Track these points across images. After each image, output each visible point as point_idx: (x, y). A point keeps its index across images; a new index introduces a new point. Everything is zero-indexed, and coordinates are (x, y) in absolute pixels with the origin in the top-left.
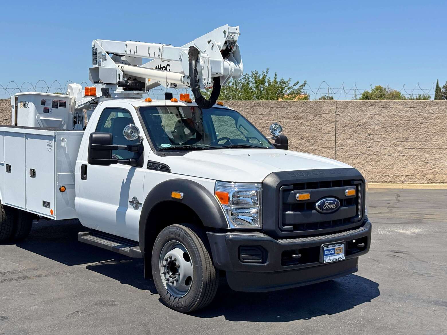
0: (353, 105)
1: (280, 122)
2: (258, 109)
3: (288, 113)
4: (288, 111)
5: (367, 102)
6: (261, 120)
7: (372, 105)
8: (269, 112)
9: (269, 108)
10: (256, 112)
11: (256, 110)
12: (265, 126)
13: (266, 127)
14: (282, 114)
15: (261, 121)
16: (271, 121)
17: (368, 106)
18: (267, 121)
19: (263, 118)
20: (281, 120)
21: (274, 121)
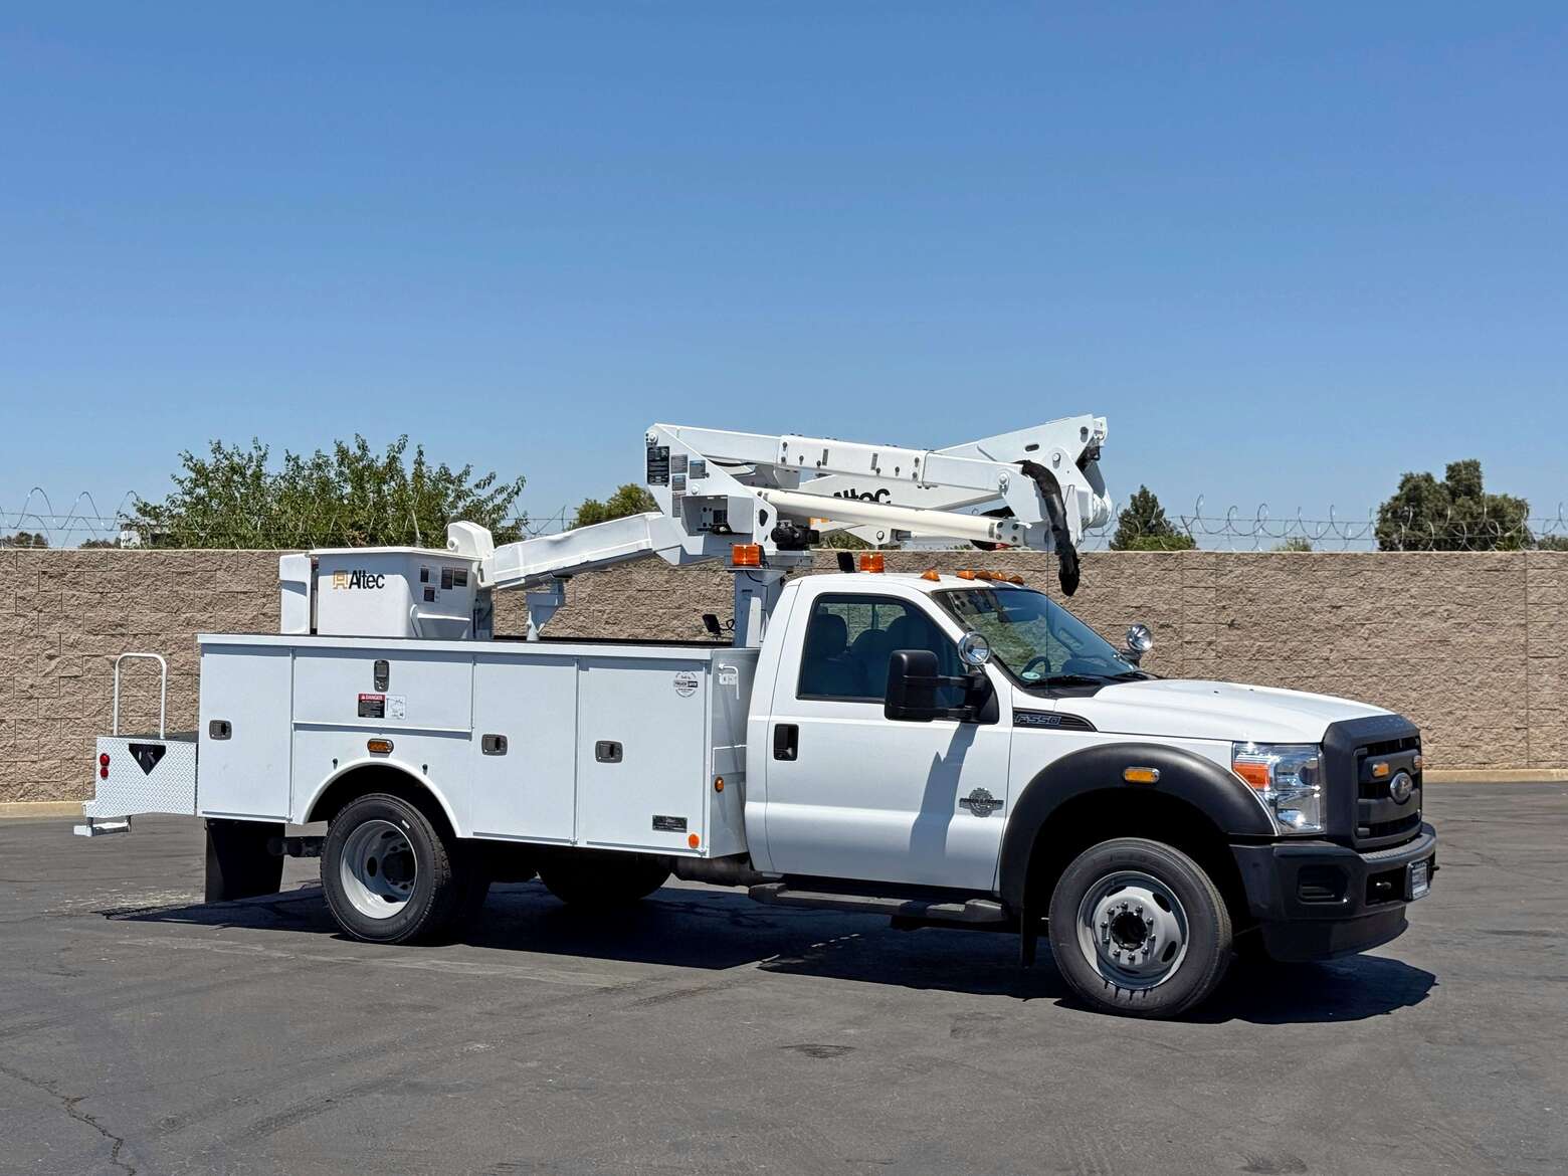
0: (892, 564)
1: (695, 610)
2: (635, 576)
3: (718, 585)
4: (718, 579)
5: (927, 557)
6: (643, 607)
7: (939, 564)
8: (667, 582)
9: (666, 572)
10: (629, 583)
11: (629, 577)
12: (656, 622)
13: (658, 626)
14: (702, 587)
15: (643, 610)
16: (670, 608)
17: (928, 566)
18: (661, 608)
19: (647, 602)
20: (699, 607)
21: (678, 608)
